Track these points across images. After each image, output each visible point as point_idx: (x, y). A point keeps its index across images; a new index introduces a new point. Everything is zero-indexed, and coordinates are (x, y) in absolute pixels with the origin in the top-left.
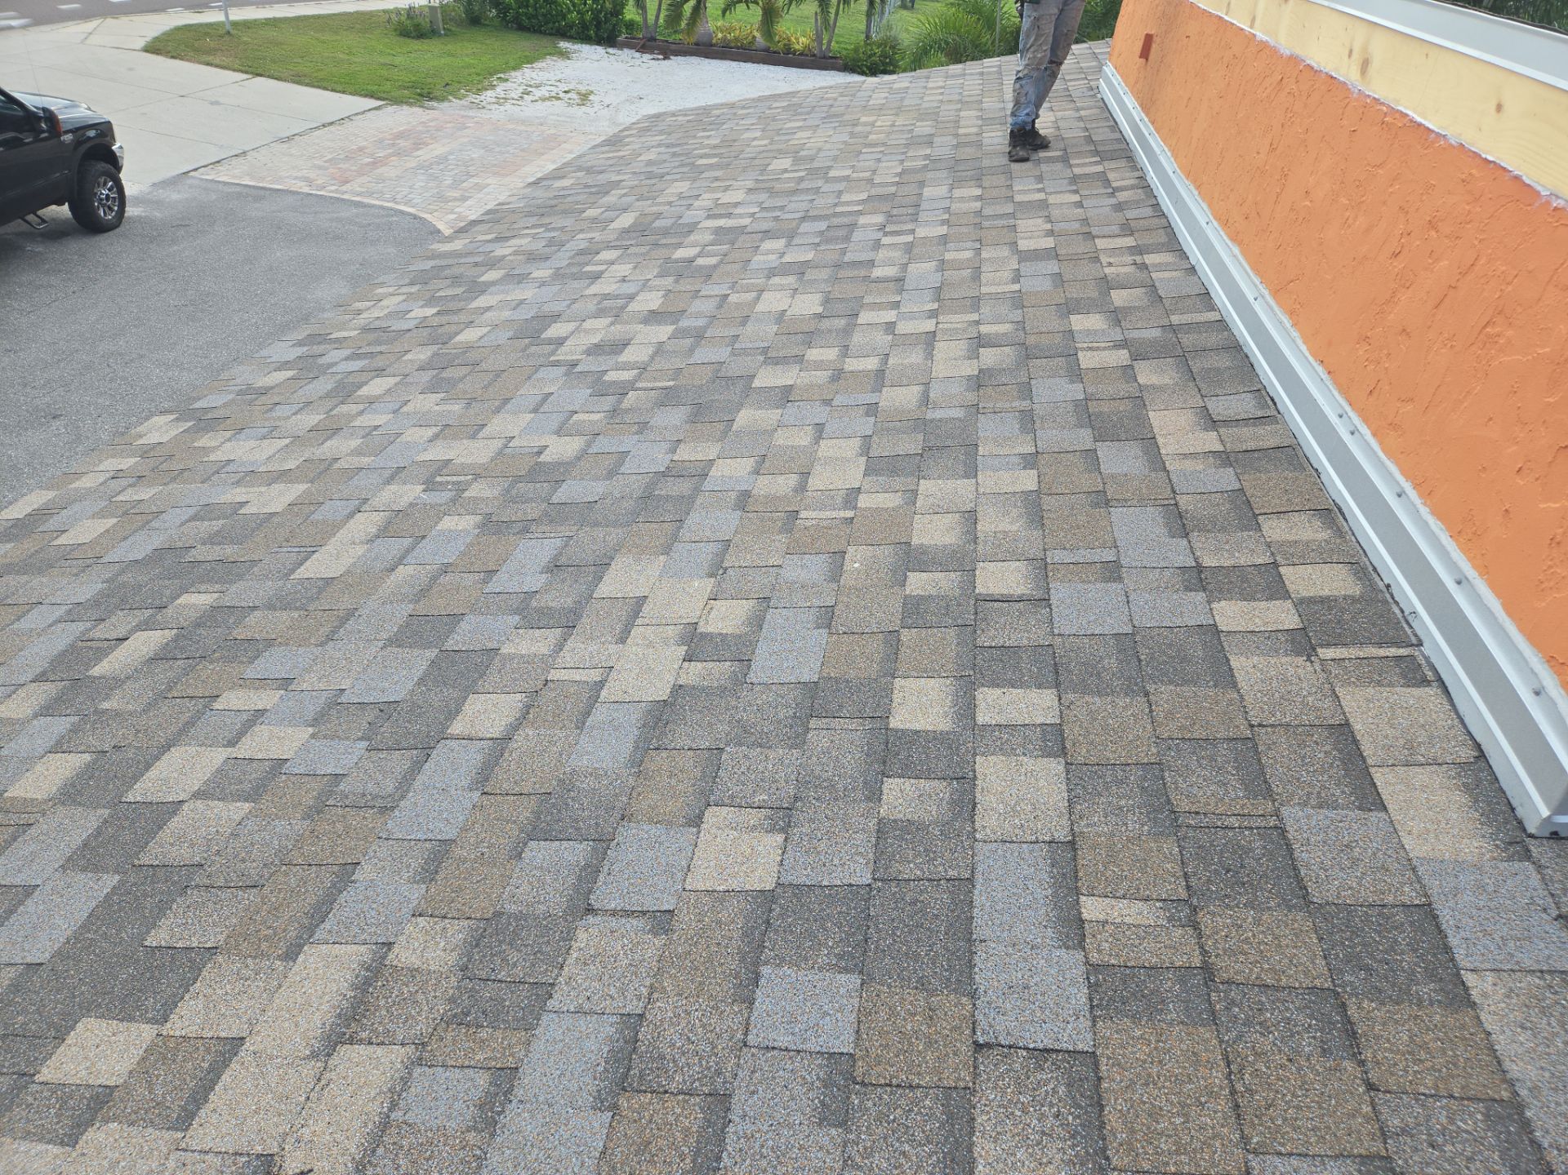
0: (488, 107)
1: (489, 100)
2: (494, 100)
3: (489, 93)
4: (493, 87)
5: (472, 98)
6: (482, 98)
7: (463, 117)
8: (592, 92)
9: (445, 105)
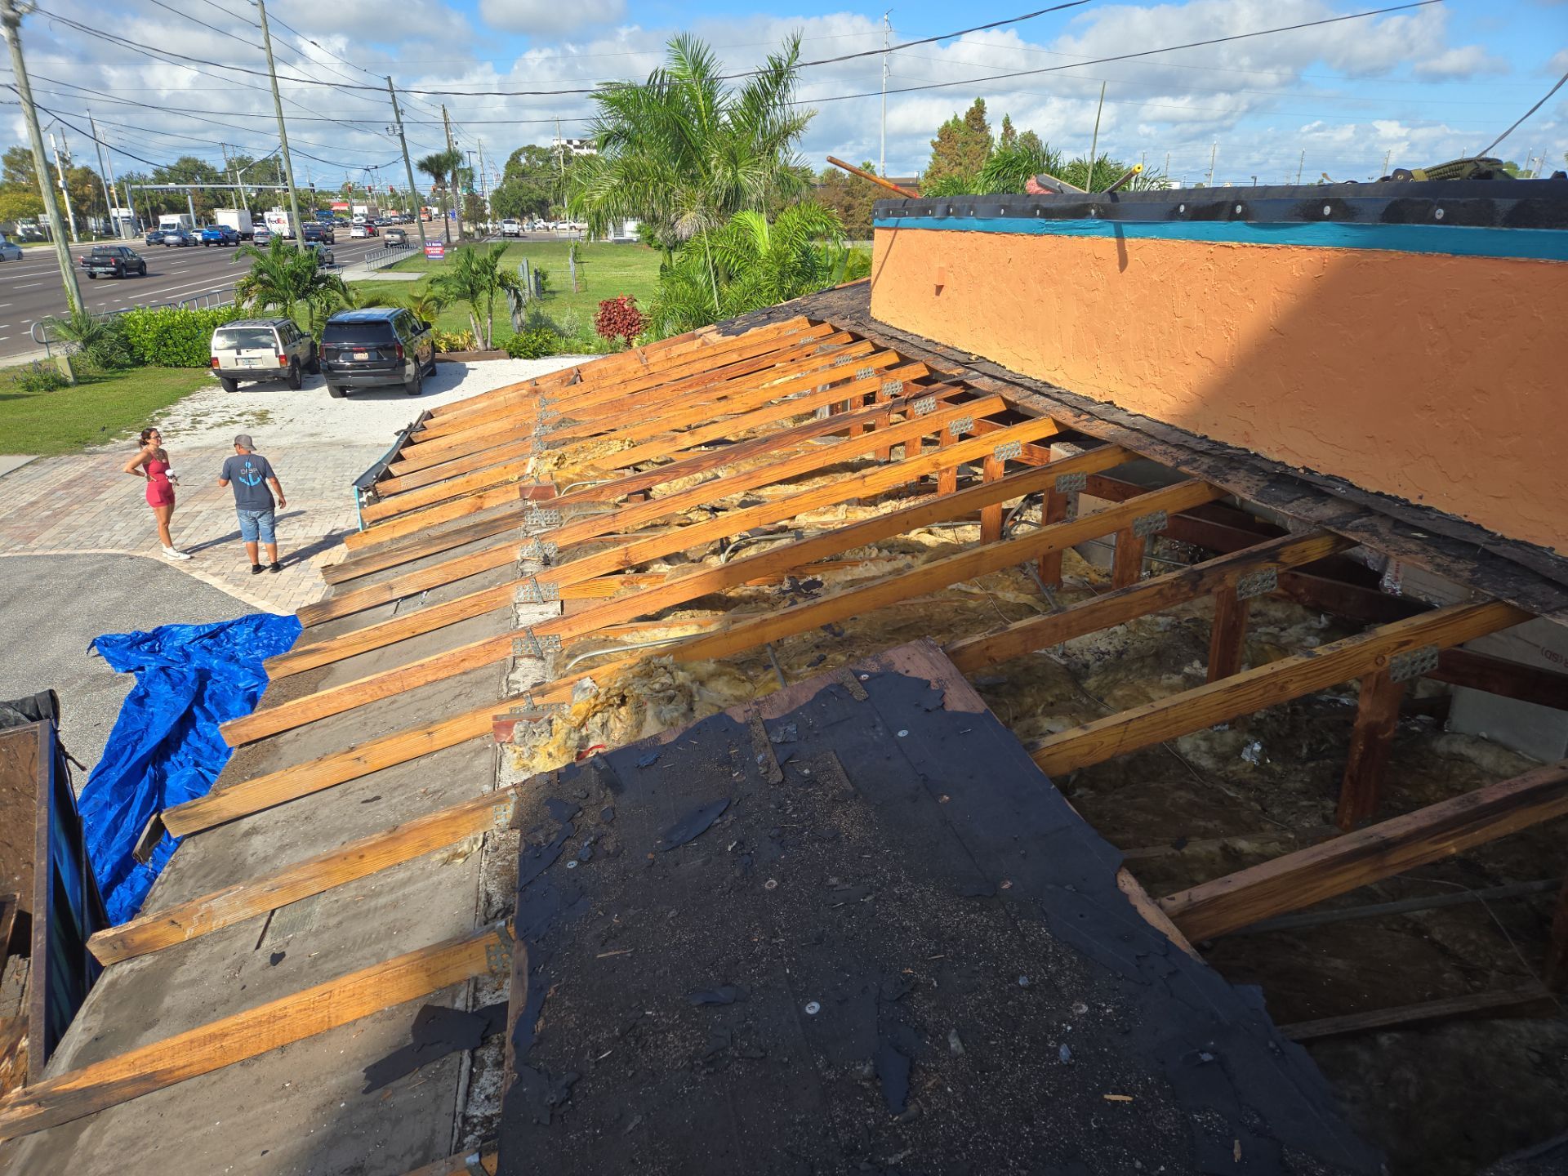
8: (267, 411)
9: (109, 447)
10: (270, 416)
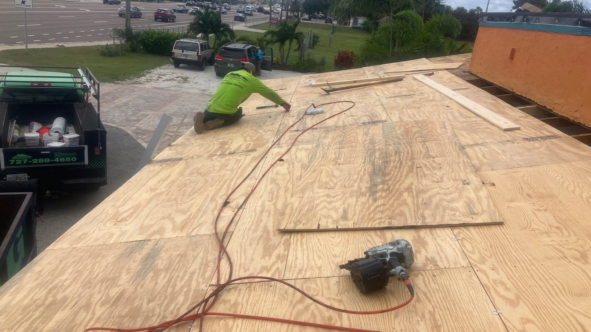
0: (143, 83)
1: (143, 80)
2: (145, 80)
3: (143, 78)
4: (144, 76)
5: (136, 80)
6: (140, 80)
7: (133, 87)
8: (188, 78)
9: (124, 82)
10: (188, 80)
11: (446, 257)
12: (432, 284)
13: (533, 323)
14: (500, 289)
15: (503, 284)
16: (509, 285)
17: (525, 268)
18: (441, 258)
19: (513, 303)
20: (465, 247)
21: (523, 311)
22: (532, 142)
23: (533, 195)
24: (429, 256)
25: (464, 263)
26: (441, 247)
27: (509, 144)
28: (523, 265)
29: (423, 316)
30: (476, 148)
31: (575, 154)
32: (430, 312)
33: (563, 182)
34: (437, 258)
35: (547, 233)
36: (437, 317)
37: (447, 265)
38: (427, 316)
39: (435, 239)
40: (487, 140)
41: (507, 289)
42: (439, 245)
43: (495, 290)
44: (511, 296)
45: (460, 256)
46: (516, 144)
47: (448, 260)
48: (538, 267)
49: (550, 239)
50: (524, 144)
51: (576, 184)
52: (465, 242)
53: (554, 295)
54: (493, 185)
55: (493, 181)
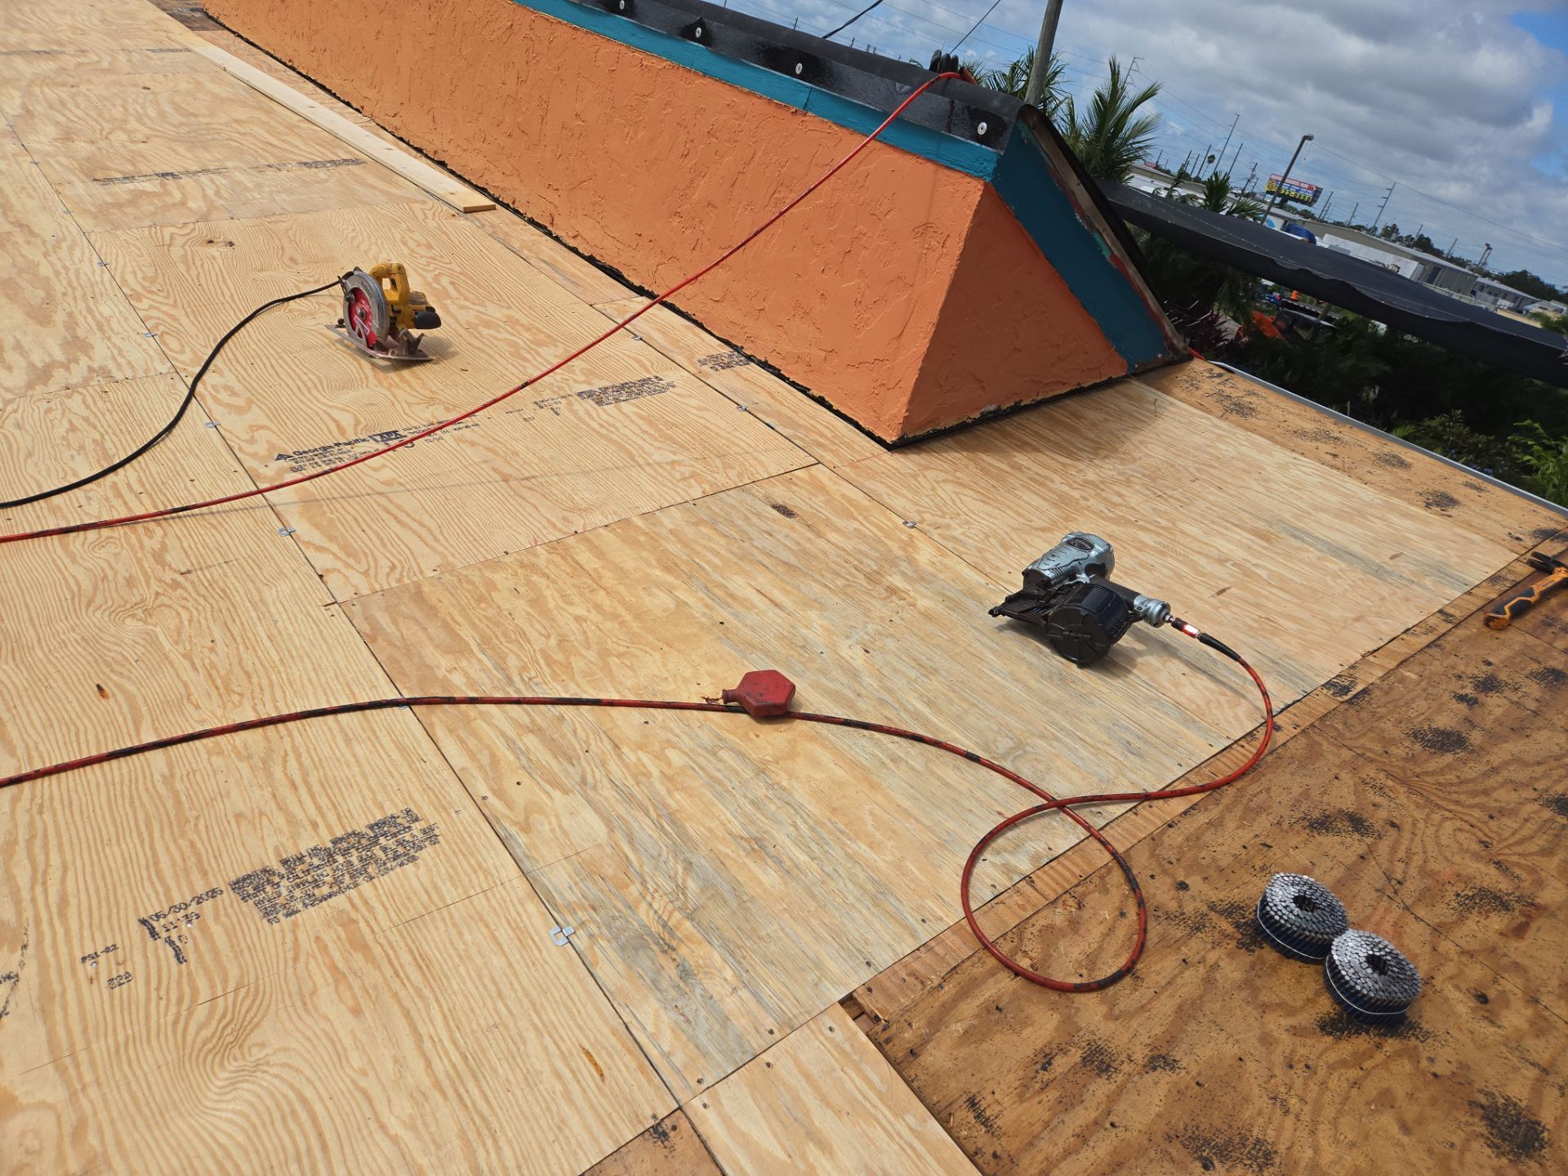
11: (129, 363)
12: (100, 403)
13: (267, 428)
14: (223, 396)
15: (227, 388)
16: (238, 387)
17: (268, 365)
18: (119, 366)
19: (240, 411)
20: (166, 345)
21: (256, 415)
22: (314, 170)
23: (299, 258)
24: (95, 366)
25: (165, 368)
26: (120, 350)
27: (270, 172)
28: (265, 360)
29: (82, 448)
30: (203, 178)
31: (382, 192)
32: (95, 441)
33: (354, 238)
34: (111, 365)
35: (311, 314)
36: (108, 444)
37: (129, 374)
38: (90, 446)
39: (109, 339)
40: (229, 164)
41: (234, 394)
42: (115, 346)
43: (215, 399)
44: (239, 401)
45: (156, 358)
46: (285, 172)
47: (133, 368)
48: (288, 360)
49: (314, 322)
50: (299, 172)
51: (373, 240)
52: (167, 338)
53: (306, 392)
54: (231, 244)
55: (230, 239)
